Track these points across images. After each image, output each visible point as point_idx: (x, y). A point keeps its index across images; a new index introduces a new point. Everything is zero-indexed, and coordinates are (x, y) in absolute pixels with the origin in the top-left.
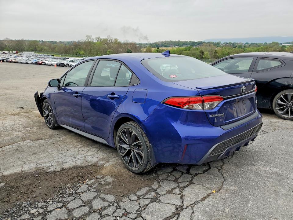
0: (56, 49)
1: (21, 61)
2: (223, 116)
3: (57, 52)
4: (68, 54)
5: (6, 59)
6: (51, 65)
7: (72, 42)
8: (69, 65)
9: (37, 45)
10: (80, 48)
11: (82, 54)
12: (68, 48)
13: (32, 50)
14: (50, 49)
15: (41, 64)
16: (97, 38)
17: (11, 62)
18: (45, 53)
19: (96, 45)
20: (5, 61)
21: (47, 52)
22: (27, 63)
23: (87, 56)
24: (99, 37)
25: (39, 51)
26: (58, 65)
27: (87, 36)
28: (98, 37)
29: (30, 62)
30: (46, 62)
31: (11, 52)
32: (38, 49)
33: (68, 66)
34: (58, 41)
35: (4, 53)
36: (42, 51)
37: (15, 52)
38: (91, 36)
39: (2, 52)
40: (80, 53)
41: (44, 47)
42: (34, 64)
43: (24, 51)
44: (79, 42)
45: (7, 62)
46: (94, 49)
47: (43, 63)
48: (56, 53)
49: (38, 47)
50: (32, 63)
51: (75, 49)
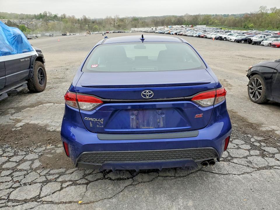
0: (226, 22)
1: (189, 35)
2: (102, 123)
3: (226, 25)
4: (236, 27)
5: (179, 32)
6: (211, 38)
7: (244, 14)
8: (227, 38)
9: (210, 19)
10: (250, 21)
11: (251, 27)
12: (237, 21)
13: (205, 24)
14: (220, 22)
15: (202, 37)
16: (272, 9)
17: (181, 35)
18: (214, 26)
19: (270, 16)
20: (177, 34)
21: (217, 25)
22: (192, 36)
23: (253, 29)
24: (275, 8)
25: (211, 24)
26: (217, 39)
27: (261, 7)
28: (273, 7)
29: (195, 35)
30: (208, 36)
31: (188, 26)
32: (210, 23)
33: (225, 39)
34: (230, 14)
35: (182, 27)
36: (213, 24)
37: (191, 26)
38: (266, 6)
39: (181, 26)
40: (249, 26)
41: (215, 21)
42: (197, 37)
43: (198, 25)
44: (252, 14)
45: (179, 35)
46: (265, 21)
47: (204, 36)
48: (224, 27)
49: (211, 21)
50: (196, 37)
51: (244, 22)
